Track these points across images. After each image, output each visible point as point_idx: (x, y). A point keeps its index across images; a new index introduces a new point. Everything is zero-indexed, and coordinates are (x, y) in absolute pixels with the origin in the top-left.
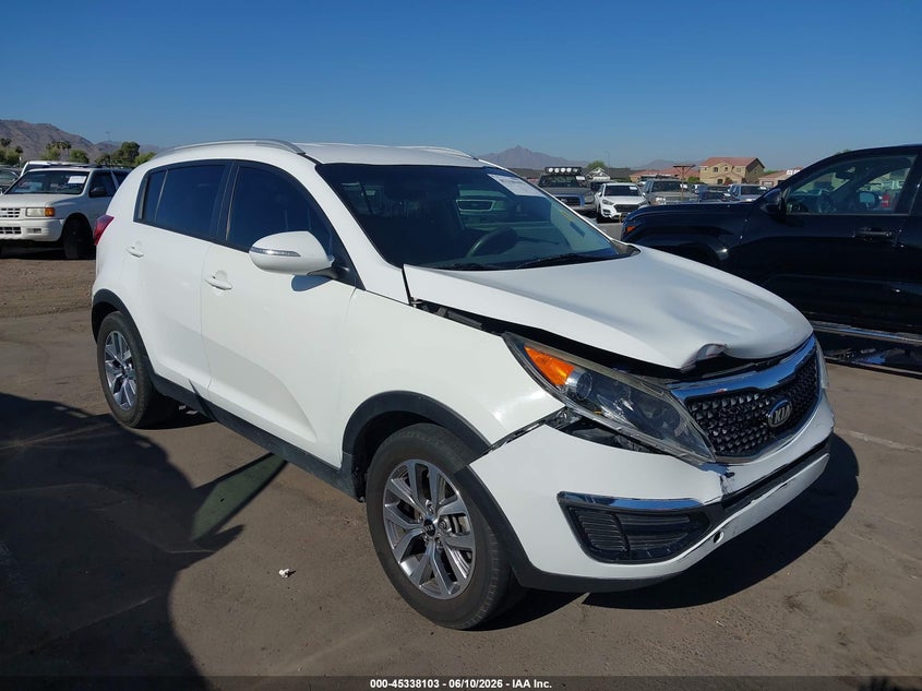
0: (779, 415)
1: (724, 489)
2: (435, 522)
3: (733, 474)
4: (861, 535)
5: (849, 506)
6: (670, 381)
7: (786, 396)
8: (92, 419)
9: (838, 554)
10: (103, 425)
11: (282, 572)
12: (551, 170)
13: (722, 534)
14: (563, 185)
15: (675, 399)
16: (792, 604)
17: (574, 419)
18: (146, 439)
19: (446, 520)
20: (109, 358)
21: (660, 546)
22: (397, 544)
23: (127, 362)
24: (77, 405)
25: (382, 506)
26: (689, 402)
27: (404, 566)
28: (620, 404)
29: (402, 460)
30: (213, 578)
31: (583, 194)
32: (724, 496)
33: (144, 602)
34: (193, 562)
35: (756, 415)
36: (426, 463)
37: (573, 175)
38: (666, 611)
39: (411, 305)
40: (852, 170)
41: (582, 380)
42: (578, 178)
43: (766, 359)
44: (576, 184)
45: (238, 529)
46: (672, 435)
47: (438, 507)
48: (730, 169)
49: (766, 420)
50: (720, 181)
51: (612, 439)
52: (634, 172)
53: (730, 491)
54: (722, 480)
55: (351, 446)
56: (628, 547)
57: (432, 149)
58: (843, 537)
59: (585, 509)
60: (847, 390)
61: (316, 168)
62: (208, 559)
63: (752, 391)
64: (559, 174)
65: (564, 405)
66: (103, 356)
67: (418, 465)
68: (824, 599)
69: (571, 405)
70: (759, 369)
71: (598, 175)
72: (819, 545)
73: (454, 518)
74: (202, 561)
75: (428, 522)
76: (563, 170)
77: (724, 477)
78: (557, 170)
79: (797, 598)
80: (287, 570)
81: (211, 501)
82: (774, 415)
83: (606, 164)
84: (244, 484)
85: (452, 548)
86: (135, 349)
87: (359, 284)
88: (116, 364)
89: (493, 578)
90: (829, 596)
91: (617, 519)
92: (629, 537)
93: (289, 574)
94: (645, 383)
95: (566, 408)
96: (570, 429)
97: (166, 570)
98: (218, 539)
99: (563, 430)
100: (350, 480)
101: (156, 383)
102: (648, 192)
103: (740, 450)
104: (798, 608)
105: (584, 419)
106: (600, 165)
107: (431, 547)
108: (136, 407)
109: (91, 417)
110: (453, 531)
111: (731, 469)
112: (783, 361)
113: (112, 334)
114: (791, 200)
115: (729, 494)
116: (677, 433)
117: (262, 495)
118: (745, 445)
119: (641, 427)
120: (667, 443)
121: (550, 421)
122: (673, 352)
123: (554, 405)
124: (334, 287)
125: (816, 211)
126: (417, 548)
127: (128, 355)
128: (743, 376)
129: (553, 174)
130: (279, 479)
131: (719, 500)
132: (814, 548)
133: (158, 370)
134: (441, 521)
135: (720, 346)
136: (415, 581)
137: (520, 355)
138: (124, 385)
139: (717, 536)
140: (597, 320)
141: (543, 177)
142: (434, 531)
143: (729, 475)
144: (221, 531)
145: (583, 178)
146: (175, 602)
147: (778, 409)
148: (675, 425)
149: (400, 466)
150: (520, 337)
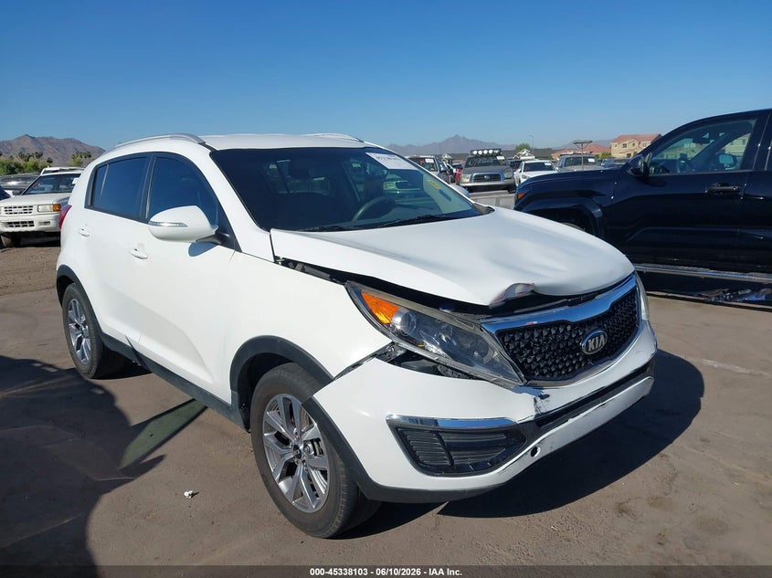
0: (592, 344)
1: (537, 409)
2: (301, 447)
3: (548, 396)
4: (696, 449)
5: (690, 423)
6: (484, 316)
7: (600, 327)
8: (61, 372)
9: (671, 465)
10: (71, 376)
11: (186, 494)
12: (475, 153)
13: (539, 449)
14: (486, 165)
15: (487, 332)
16: (622, 510)
17: (400, 353)
18: (100, 387)
19: (310, 445)
20: (72, 322)
21: (481, 460)
22: (275, 467)
23: (84, 324)
24: (50, 362)
25: (262, 435)
26: (501, 335)
27: (282, 485)
28: (439, 338)
29: (273, 396)
30: (129, 500)
31: (503, 171)
32: (537, 415)
33: (66, 521)
34: (115, 487)
35: (570, 344)
36: (289, 396)
37: (494, 155)
38: (508, 518)
39: (276, 262)
40: (707, 136)
41: (406, 319)
42: (499, 158)
43: (579, 296)
44: (498, 163)
45: (161, 458)
46: (480, 362)
47: (302, 433)
48: (637, 144)
49: (579, 349)
50: (629, 155)
51: (434, 369)
52: (554, 152)
53: (543, 410)
54: (535, 401)
55: (236, 385)
56: (452, 461)
57: (327, 136)
58: (680, 452)
59: (412, 430)
60: (707, 325)
61: (211, 155)
62: (129, 484)
63: (565, 323)
64: (483, 156)
65: (391, 341)
66: (67, 320)
67: (285, 399)
68: (651, 504)
69: (396, 340)
70: (571, 304)
71: (524, 155)
72: (656, 458)
73: (315, 443)
74: (122, 487)
75: (296, 447)
76: (485, 152)
77: (538, 399)
78: (480, 153)
79: (626, 505)
80: (191, 492)
81: (142, 437)
82: (587, 344)
83: (531, 146)
84: (172, 421)
85: (314, 468)
86: (88, 313)
87: (238, 249)
88: (77, 326)
89: (342, 492)
90: (655, 502)
91: (440, 437)
92: (452, 453)
93: (193, 495)
94: (458, 318)
95: (393, 343)
96: (398, 361)
97: (91, 494)
98: (141, 467)
99: (392, 362)
100: (238, 414)
101: (104, 340)
102: (561, 167)
103: (556, 374)
104: (626, 513)
105: (408, 352)
106: (526, 147)
107: (300, 470)
108: (92, 361)
109: (60, 370)
110: (315, 454)
111: (545, 392)
112: (598, 297)
113: (72, 301)
114: (653, 164)
115: (542, 414)
116: (486, 360)
117: (184, 431)
118: (561, 370)
119: (454, 357)
120: (477, 369)
121: (380, 355)
122: (484, 292)
123: (382, 341)
124: (220, 251)
125: (676, 171)
126: (290, 470)
127: (84, 319)
128: (554, 311)
129: (477, 156)
130: (201, 418)
131: (531, 418)
132: (651, 460)
133: (105, 330)
134: (305, 446)
135: (528, 285)
136: (289, 498)
137: (357, 300)
138: (83, 343)
139: (534, 451)
140: (420, 267)
141: (469, 159)
142: (300, 454)
143: (543, 397)
144: (145, 461)
145: (503, 158)
146: (92, 521)
147: (591, 339)
148: (483, 355)
149: (272, 400)
150: (357, 284)
